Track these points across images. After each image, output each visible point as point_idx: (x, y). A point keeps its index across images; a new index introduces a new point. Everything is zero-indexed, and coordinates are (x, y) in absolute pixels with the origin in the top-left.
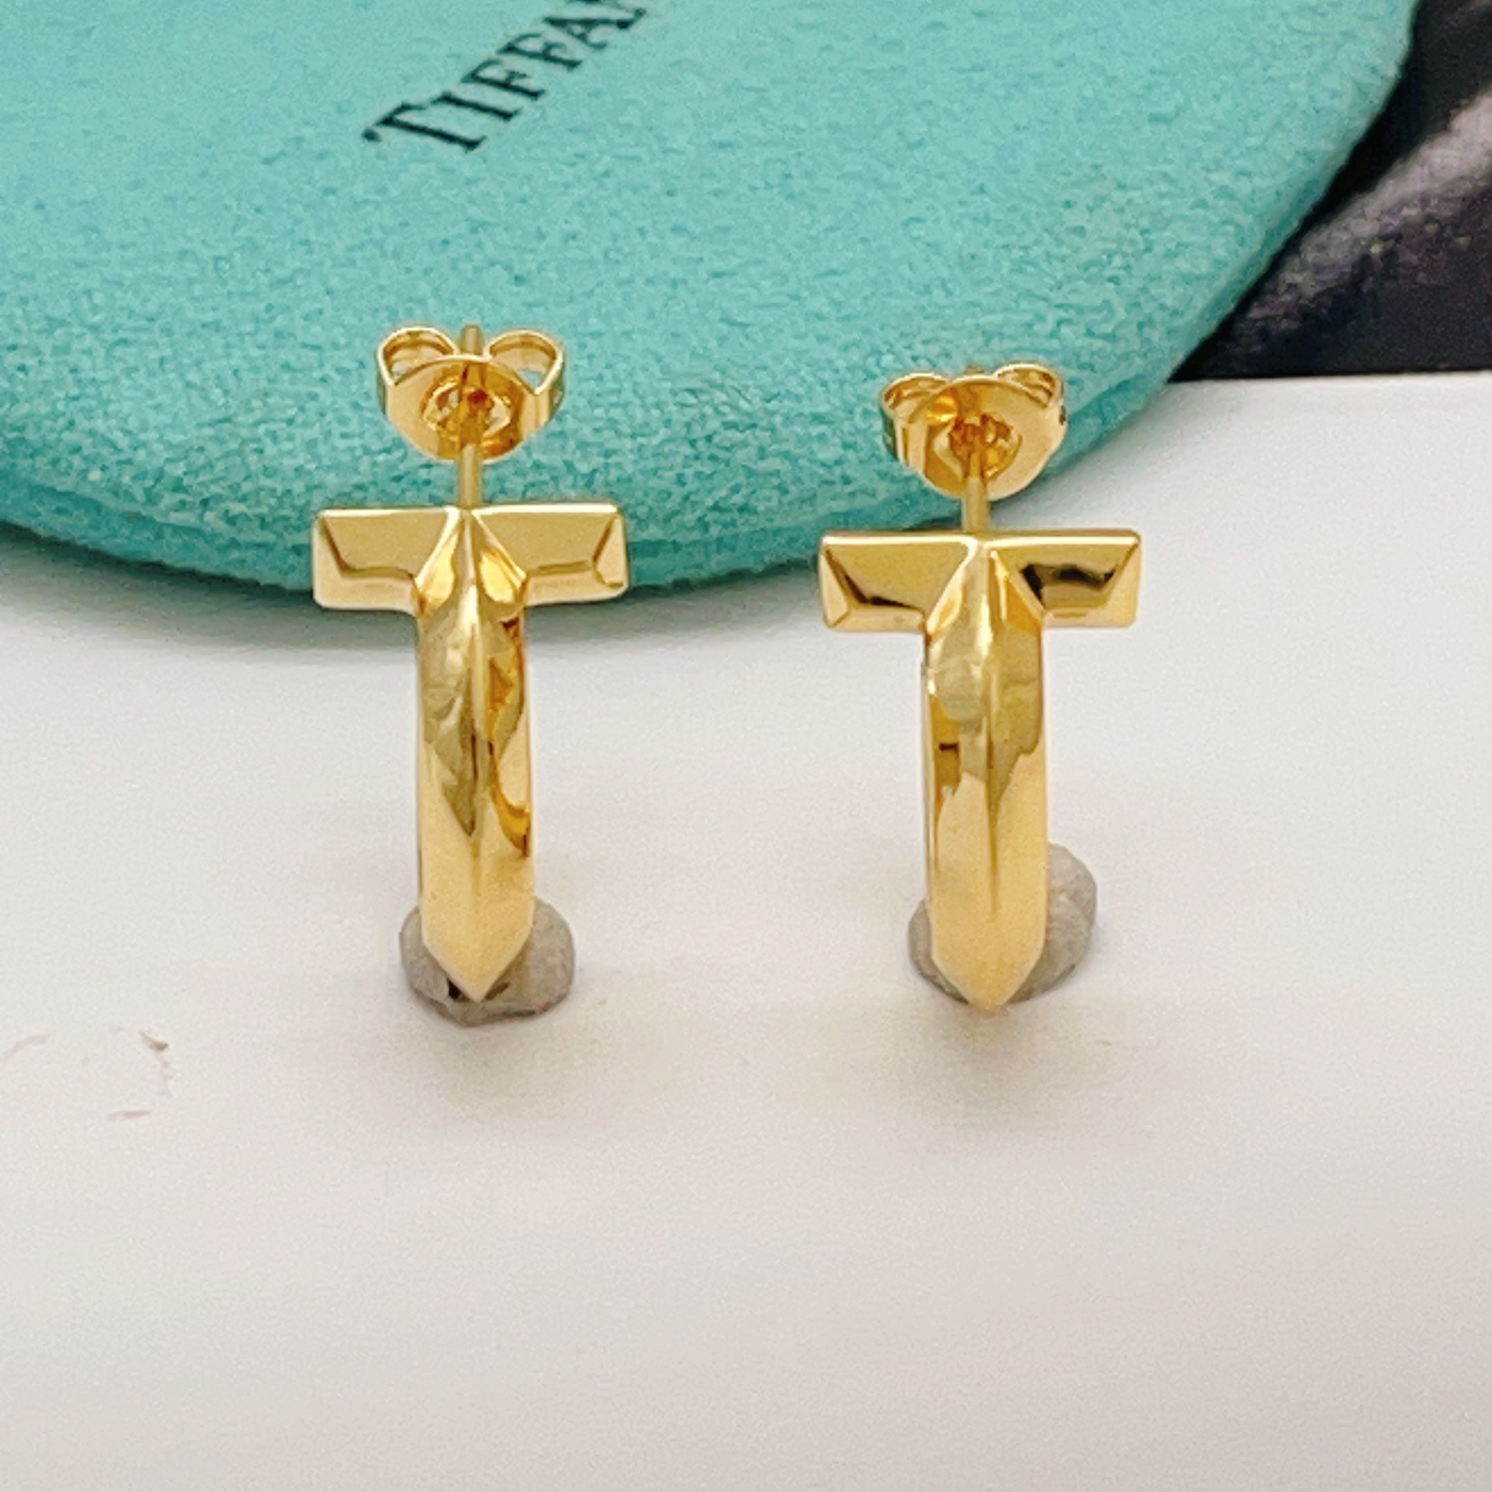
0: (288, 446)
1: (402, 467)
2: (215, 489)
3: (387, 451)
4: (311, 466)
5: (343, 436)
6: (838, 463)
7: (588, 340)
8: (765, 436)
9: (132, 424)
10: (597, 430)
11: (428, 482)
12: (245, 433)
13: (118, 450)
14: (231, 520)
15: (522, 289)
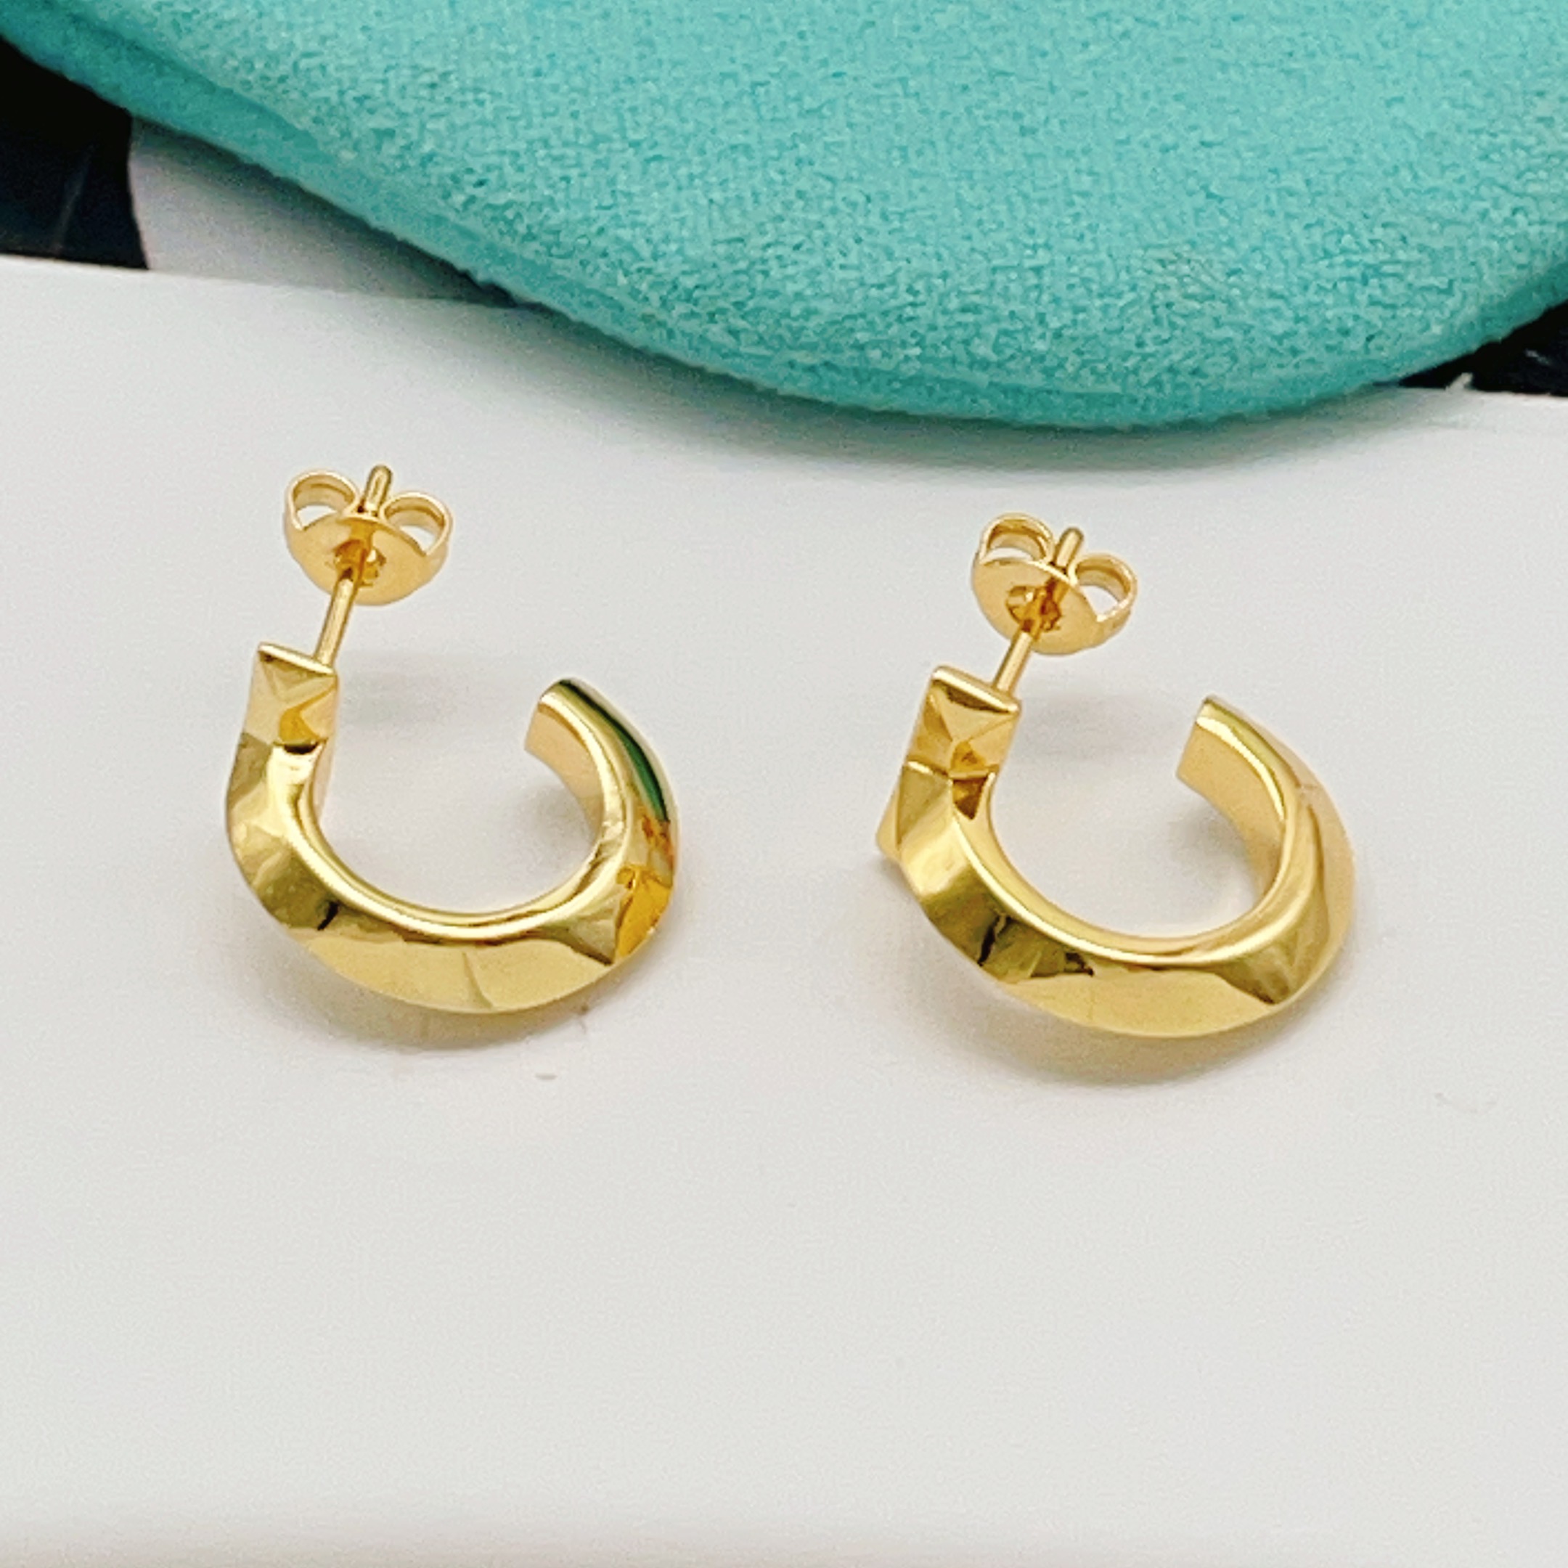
0: (791, 270)
1: (893, 303)
2: (722, 303)
3: (881, 286)
4: (809, 292)
5: (842, 267)
6: (1286, 335)
7: (1076, 199)
8: (1220, 307)
9: (656, 235)
10: (1071, 287)
11: (911, 319)
12: (755, 254)
13: (638, 257)
14: (734, 333)
15: (1028, 140)
